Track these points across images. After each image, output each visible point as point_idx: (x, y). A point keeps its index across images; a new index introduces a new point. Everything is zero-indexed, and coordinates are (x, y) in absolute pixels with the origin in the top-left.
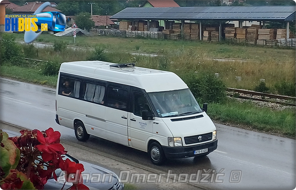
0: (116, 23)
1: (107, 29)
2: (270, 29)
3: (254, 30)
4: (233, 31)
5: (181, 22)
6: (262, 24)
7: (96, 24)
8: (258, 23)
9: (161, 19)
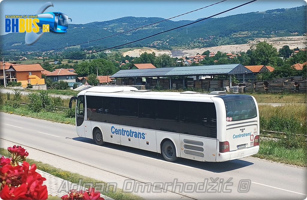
0: (113, 80)
1: (108, 84)
2: (218, 81)
3: (207, 81)
4: (193, 83)
5: (157, 78)
6: (212, 77)
7: (101, 82)
8: (210, 77)
9: (143, 77)
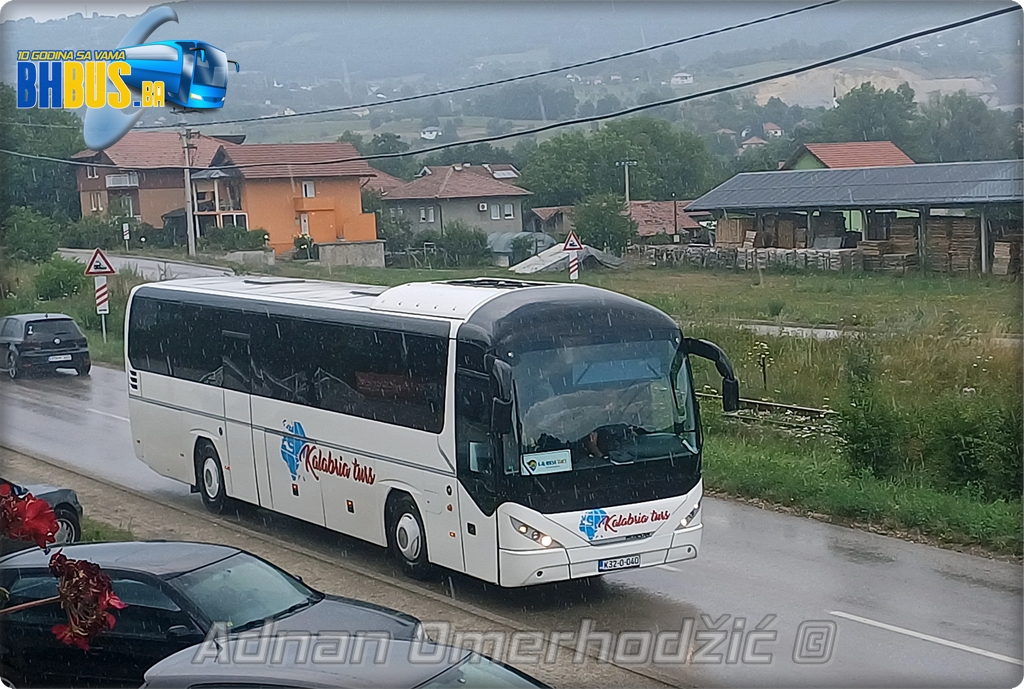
0: (704, 224)
1: (676, 243)
5: (917, 215)
7: (642, 231)
9: (850, 208)
